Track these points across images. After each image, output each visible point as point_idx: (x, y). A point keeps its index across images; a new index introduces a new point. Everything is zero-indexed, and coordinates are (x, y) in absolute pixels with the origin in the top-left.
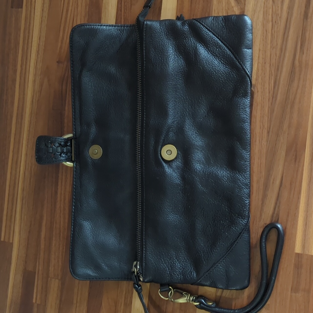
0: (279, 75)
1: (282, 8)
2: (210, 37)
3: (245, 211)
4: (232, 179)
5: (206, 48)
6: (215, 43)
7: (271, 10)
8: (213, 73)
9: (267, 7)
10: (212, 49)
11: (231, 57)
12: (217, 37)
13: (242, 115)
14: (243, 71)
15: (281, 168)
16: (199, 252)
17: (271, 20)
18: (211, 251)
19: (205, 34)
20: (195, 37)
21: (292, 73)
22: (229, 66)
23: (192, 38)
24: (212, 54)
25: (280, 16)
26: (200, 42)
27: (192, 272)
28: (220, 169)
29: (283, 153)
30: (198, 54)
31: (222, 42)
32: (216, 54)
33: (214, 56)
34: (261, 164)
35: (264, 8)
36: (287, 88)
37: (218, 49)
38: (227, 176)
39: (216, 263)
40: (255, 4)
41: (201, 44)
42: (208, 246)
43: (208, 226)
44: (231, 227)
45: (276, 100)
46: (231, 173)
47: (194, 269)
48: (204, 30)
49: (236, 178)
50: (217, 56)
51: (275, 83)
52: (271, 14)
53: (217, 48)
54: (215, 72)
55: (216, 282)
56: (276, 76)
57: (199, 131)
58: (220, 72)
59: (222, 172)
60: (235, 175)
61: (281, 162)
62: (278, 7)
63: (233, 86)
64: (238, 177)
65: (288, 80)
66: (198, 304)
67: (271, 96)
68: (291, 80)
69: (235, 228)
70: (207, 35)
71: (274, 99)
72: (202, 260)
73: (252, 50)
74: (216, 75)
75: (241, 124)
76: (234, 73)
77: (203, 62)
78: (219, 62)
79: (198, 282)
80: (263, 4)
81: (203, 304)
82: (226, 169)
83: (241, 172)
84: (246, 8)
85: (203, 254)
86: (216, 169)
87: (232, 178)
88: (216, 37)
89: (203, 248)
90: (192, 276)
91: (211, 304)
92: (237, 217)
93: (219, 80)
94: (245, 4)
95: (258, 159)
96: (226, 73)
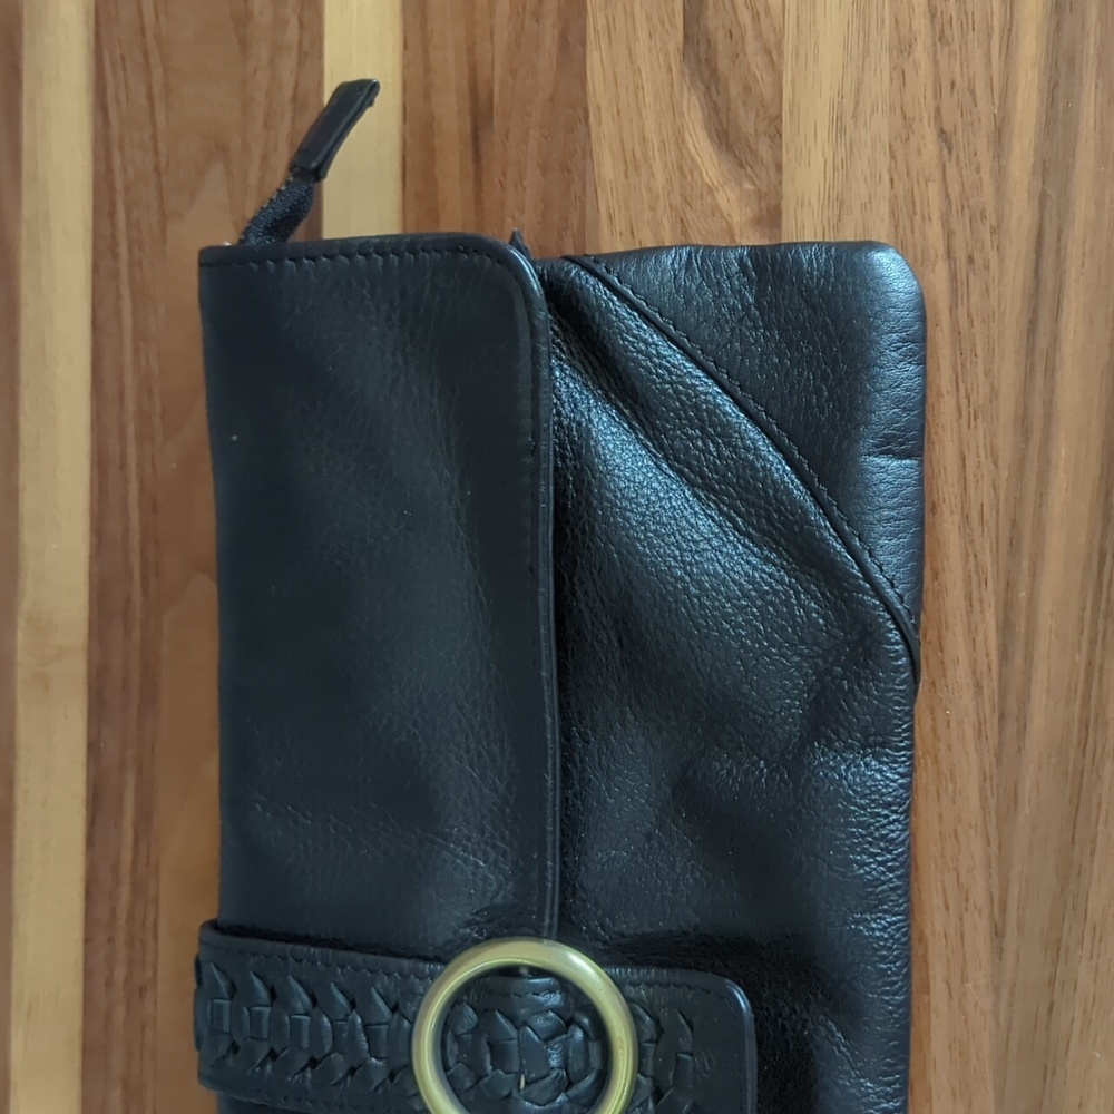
0: (1025, 577)
1: (1000, 174)
2: (670, 373)
5: (647, 436)
6: (696, 407)
7: (934, 190)
8: (686, 590)
9: (908, 174)
10: (677, 444)
11: (793, 501)
12: (709, 375)
13: (862, 865)
14: (865, 592)
17: (941, 250)
19: (640, 352)
20: (579, 366)
21: (1102, 563)
22: (780, 556)
23: (562, 370)
24: (680, 473)
25: (994, 223)
26: (609, 400)
30: (592, 467)
31: (737, 402)
32: (703, 476)
33: (691, 484)
35: (892, 181)
36: (1081, 659)
37: (717, 445)
40: (839, 162)
41: (617, 408)
45: (1023, 729)
48: (629, 329)
50: (708, 488)
51: (1006, 627)
52: (936, 216)
53: (705, 436)
54: (700, 584)
56: (1009, 585)
58: (727, 586)
62: (978, 170)
63: (805, 676)
65: (1083, 609)
67: (988, 712)
68: (1103, 606)
70: (650, 357)
71: (1012, 727)
73: (921, 463)
74: (703, 606)
75: (857, 922)
76: (814, 598)
77: (627, 520)
78: (720, 527)
80: (883, 161)
84: (787, 189)
88: (704, 369)
93: (723, 632)
94: (779, 168)
96: (762, 595)
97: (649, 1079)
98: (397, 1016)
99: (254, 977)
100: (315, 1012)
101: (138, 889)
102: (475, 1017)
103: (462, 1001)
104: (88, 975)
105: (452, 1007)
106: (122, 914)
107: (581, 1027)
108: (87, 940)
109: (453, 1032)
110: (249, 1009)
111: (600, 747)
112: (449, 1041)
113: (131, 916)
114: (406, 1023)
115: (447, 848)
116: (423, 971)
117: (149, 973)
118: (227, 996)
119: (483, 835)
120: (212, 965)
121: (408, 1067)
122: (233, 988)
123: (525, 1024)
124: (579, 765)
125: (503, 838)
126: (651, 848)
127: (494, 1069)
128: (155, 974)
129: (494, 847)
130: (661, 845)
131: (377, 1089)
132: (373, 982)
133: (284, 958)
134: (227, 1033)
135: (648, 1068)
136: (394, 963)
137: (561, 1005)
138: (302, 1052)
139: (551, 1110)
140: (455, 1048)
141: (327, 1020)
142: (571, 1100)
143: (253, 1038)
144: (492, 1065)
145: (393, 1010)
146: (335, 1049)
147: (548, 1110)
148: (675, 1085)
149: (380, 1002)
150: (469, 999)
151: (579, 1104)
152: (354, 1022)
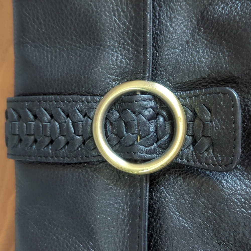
97: (191, 137)
98: (86, 117)
99: (28, 111)
100: (52, 121)
102: (118, 114)
103: (113, 109)
105: (109, 112)
107: (163, 116)
109: (110, 121)
110: (26, 124)
111: (166, 8)
112: (108, 124)
115: (105, 50)
116: (96, 100)
118: (17, 120)
119: (119, 44)
120: (11, 109)
121: (91, 137)
122: (20, 117)
123: (140, 113)
124: (158, 17)
125: (128, 44)
126: (189, 46)
127: (127, 133)
129: (124, 48)
130: (193, 45)
131: (78, 149)
132: (76, 106)
133: (39, 101)
134: (17, 134)
135: (190, 133)
136: (84, 98)
137: (154, 106)
138: (47, 138)
139: (151, 150)
140: (110, 128)
141: (57, 124)
142: (158, 146)
143: (28, 135)
144: (126, 131)
145: (84, 117)
146: (61, 134)
147: (149, 150)
148: (203, 136)
149: (79, 113)
150: (115, 107)
151: (162, 147)
152: (68, 122)
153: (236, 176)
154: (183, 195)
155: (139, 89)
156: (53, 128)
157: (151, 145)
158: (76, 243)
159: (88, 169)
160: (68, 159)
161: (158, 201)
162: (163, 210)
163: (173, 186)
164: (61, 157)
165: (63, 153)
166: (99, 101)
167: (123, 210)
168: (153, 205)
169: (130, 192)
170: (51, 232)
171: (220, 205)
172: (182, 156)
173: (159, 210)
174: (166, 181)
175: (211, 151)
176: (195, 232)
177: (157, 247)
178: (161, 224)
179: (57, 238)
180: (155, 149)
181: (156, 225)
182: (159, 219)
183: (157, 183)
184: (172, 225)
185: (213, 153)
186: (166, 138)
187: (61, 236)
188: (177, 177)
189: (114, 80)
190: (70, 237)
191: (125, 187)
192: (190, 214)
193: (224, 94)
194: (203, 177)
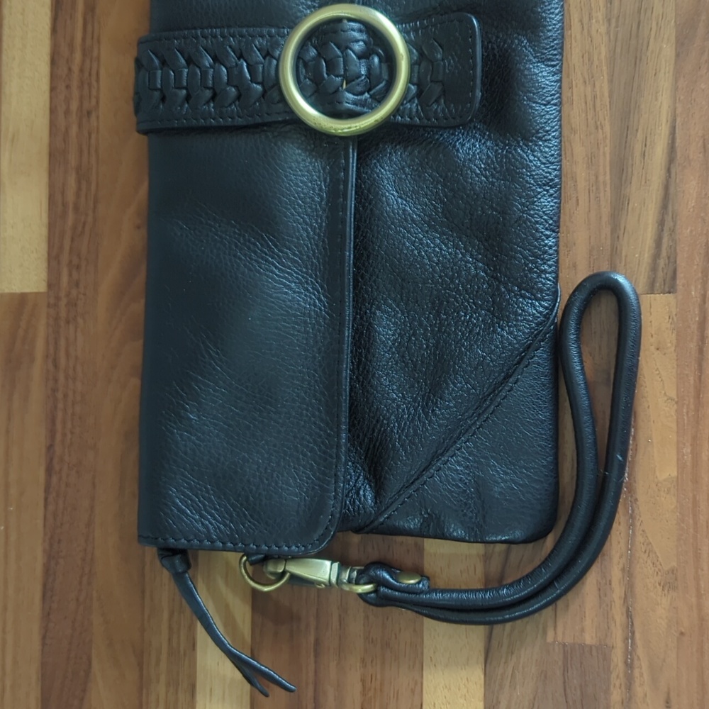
3: (545, 272)
4: (502, 167)
15: (664, 102)
16: (385, 422)
18: (426, 414)
27: (360, 488)
28: (463, 134)
29: (668, 51)
34: (595, 97)
38: (484, 157)
39: (442, 454)
42: (415, 400)
43: (414, 334)
44: (494, 331)
46: (497, 145)
47: (365, 478)
49: (517, 160)
55: (442, 518)
57: (389, 7)
59: (467, 145)
60: (510, 153)
61: (665, 82)
64: (522, 157)
66: (368, 587)
69: (510, 333)
72: (394, 445)
79: (381, 520)
81: (386, 587)
82: (483, 135)
83: (531, 142)
85: (399, 427)
86: (448, 137)
87: (500, 163)
89: (398, 406)
90: (360, 501)
91: (412, 581)
92: (516, 295)
95: (585, 82)
97: (416, 86)
98: (268, 58)
99: (177, 52)
100: (216, 65)
101: (86, 53)
102: (315, 51)
103: (308, 44)
104: (53, 111)
105: (302, 48)
106: (76, 68)
107: (378, 55)
108: (53, 89)
109: (303, 61)
110: (174, 72)
112: (301, 65)
113: (81, 71)
114: (275, 62)
116: (284, 33)
117: (94, 101)
118: (159, 67)
120: (149, 52)
121: (276, 85)
122: (163, 62)
123: (347, 48)
127: (328, 76)
128: (97, 102)
131: (255, 103)
132: (253, 41)
133: (197, 38)
134: (159, 89)
135: (415, 80)
136: (265, 31)
137: (367, 40)
138: (208, 91)
139: (361, 100)
140: (304, 71)
141: (224, 69)
142: (371, 97)
143: (177, 88)
144: (327, 74)
145: (264, 58)
146: (228, 83)
147: (359, 100)
148: (432, 81)
149: (257, 52)
150: (311, 42)
151: (376, 99)
152: (242, 65)
153: (474, 137)
154: (403, 168)
155: (346, 15)
156: (217, 76)
157: (362, 93)
158: (249, 241)
159: (269, 134)
160: (240, 119)
161: (368, 179)
162: (375, 189)
163: (389, 158)
164: (230, 118)
165: (233, 111)
166: (288, 35)
167: (320, 189)
168: (361, 185)
169: (329, 165)
170: (211, 231)
171: (453, 176)
172: (403, 112)
173: (369, 191)
174: (381, 152)
175: (443, 101)
176: (419, 216)
177: (366, 242)
178: (371, 210)
179: (221, 237)
180: (366, 100)
181: (365, 211)
182: (370, 204)
183: (368, 156)
184: (388, 209)
185: (445, 103)
186: (381, 85)
187: (226, 235)
188: (396, 146)
189: (309, 7)
190: (240, 235)
191: (322, 158)
192: (413, 192)
193: (460, 21)
194: (431, 142)
